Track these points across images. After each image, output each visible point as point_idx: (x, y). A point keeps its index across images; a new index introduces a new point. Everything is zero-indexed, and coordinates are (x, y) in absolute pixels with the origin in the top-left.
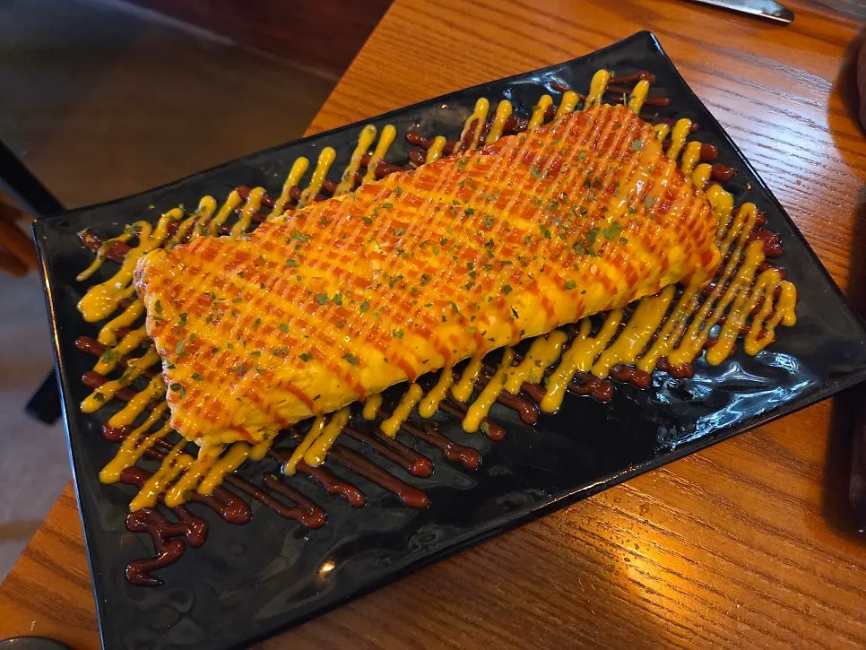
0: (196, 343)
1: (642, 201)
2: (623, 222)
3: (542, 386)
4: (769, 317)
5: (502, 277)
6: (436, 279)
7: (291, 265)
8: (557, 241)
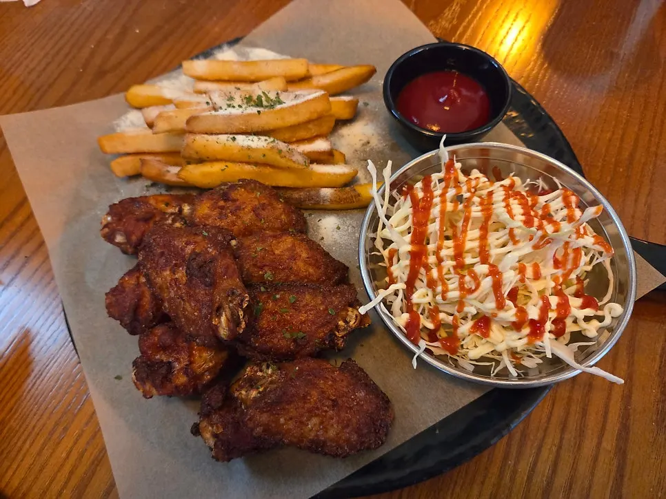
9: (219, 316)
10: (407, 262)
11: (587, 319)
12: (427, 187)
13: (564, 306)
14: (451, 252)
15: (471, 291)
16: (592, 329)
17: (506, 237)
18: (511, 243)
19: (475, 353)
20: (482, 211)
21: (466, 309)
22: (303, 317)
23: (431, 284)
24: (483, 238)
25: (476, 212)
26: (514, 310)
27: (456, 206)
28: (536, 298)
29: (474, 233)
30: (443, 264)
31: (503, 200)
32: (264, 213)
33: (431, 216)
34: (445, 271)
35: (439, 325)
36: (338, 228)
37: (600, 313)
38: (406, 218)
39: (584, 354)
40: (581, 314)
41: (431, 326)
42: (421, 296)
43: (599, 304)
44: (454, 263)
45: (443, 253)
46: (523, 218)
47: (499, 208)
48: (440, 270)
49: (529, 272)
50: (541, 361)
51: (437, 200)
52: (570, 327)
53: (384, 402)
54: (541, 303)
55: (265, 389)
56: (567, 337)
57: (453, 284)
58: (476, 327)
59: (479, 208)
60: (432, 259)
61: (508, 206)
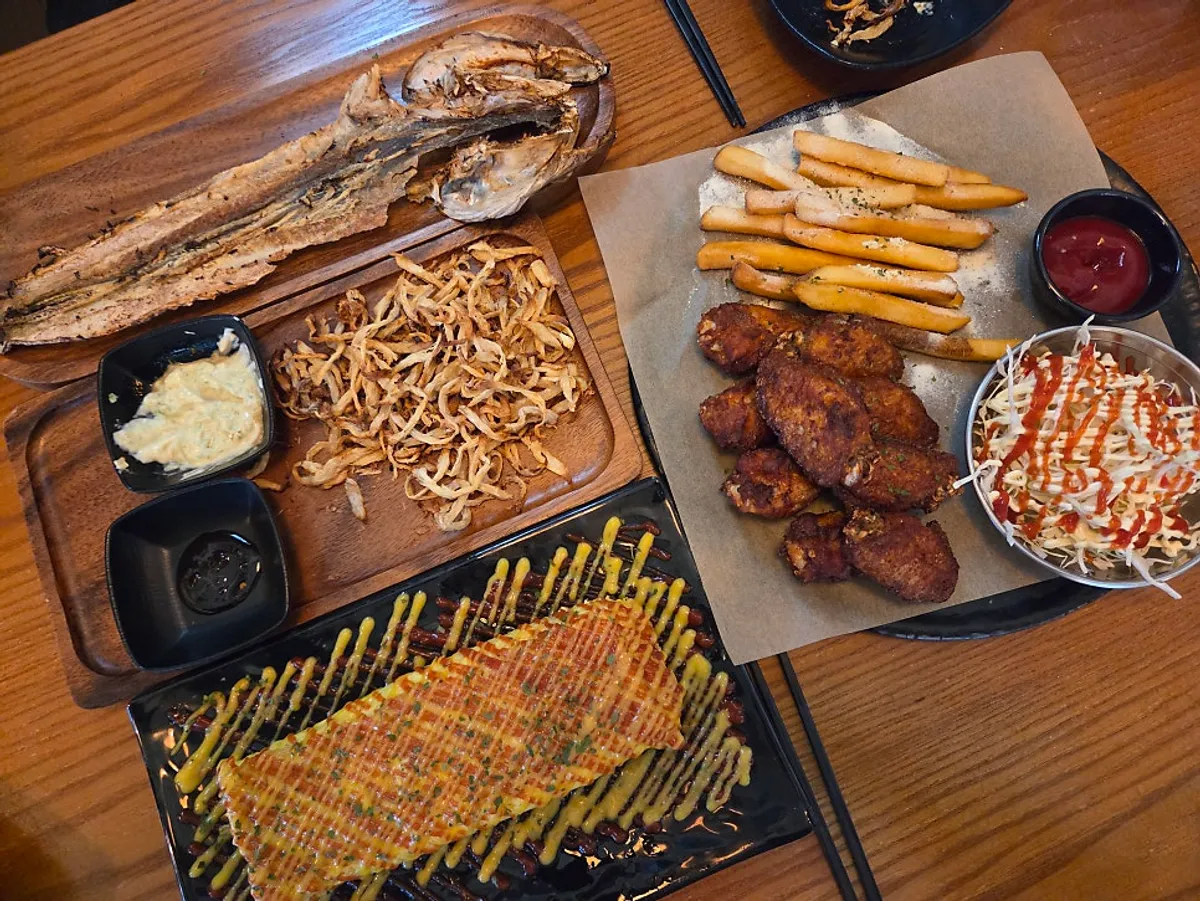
0: (269, 849)
1: (609, 716)
2: (593, 736)
3: (541, 843)
4: (728, 778)
5: (494, 791)
6: (444, 791)
7: (335, 778)
8: (538, 758)
9: (852, 466)
10: (1014, 442)
11: (1173, 539)
12: (1056, 368)
13: (1156, 523)
14: (1062, 444)
15: (1075, 490)
16: (1173, 549)
17: (1125, 444)
18: (1127, 452)
19: (1051, 543)
20: (1109, 411)
21: (1062, 504)
22: (908, 477)
23: (1032, 471)
24: (1100, 438)
25: (1102, 411)
26: (1110, 518)
27: (1082, 398)
28: (1131, 510)
29: (1093, 431)
30: (1051, 454)
31: (1134, 406)
32: (874, 356)
33: (1052, 402)
34: (1050, 461)
35: (1025, 510)
36: (934, 379)
37: (1187, 537)
38: (1023, 397)
39: (1157, 571)
40: (1168, 534)
41: (1017, 509)
42: (1015, 478)
43: (1190, 528)
44: (1062, 456)
45: (1056, 444)
46: (1148, 430)
47: (1127, 414)
48: (1045, 460)
49: (1135, 486)
50: (1112, 566)
51: (1064, 387)
52: (1153, 542)
53: (955, 568)
54: (1136, 516)
55: (875, 532)
56: (1145, 550)
57: (1058, 477)
58: (1062, 521)
59: (1107, 408)
60: (1039, 445)
61: (1137, 414)
